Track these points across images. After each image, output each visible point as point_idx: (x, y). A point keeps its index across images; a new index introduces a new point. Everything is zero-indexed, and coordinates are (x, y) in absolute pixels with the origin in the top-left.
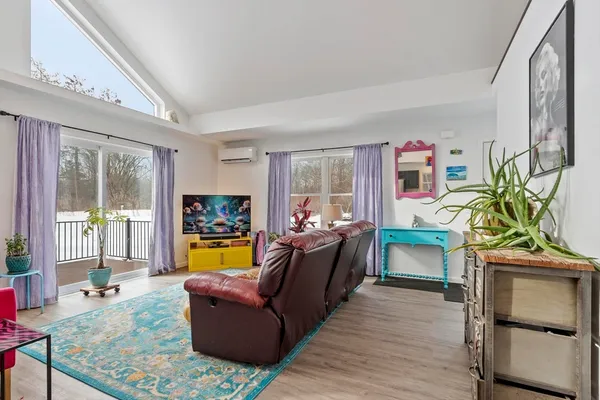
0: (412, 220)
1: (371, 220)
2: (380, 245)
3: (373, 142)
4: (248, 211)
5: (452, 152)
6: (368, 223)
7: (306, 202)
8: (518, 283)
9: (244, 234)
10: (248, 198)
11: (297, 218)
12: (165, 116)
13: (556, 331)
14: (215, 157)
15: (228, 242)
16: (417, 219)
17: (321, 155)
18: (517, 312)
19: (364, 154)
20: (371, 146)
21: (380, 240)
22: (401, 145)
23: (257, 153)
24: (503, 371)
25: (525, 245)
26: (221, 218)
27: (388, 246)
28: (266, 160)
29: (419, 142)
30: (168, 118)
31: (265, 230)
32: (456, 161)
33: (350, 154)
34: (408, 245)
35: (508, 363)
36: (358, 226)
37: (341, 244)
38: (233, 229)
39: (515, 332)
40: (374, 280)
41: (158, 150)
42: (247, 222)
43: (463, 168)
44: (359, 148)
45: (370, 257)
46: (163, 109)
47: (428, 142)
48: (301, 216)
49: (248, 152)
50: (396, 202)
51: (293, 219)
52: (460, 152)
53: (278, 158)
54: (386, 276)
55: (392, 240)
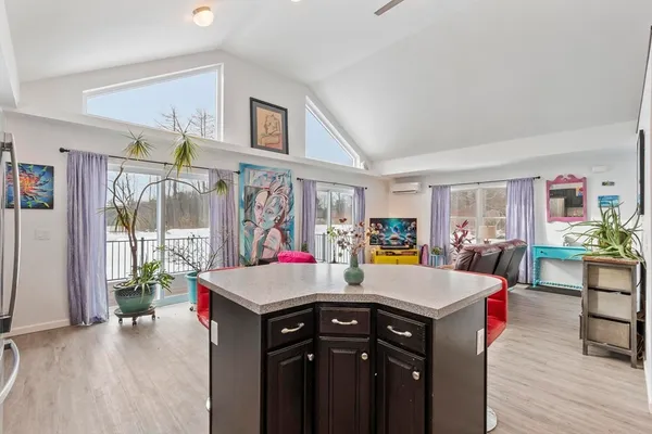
0: (563, 240)
1: (523, 239)
2: (532, 259)
3: (526, 176)
4: (415, 229)
5: (604, 184)
6: (521, 242)
7: (465, 223)
8: (601, 270)
9: (411, 247)
10: (415, 220)
11: (456, 236)
12: (360, 166)
13: (623, 293)
14: (387, 190)
15: (399, 252)
16: (567, 240)
17: (476, 187)
18: (602, 283)
19: (516, 187)
20: (523, 180)
21: (532, 255)
22: (553, 178)
23: (422, 186)
24: (593, 311)
25: (614, 255)
26: (395, 235)
27: (540, 260)
28: (429, 192)
29: (570, 176)
30: (362, 167)
31: (428, 243)
32: (608, 191)
33: (504, 185)
34: (559, 260)
35: (597, 307)
36: (513, 242)
37: (501, 254)
38: (404, 243)
39: (600, 293)
40: (526, 286)
41: (357, 189)
42: (414, 238)
43: (616, 197)
44: (512, 181)
45: (522, 268)
46: (358, 161)
47: (579, 176)
48: (460, 234)
49: (414, 186)
50: (547, 225)
51: (452, 237)
52: (612, 184)
53: (438, 190)
54: (537, 285)
55: (543, 255)
